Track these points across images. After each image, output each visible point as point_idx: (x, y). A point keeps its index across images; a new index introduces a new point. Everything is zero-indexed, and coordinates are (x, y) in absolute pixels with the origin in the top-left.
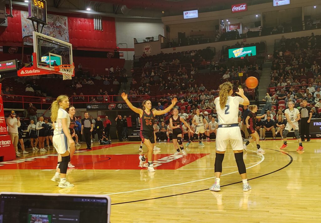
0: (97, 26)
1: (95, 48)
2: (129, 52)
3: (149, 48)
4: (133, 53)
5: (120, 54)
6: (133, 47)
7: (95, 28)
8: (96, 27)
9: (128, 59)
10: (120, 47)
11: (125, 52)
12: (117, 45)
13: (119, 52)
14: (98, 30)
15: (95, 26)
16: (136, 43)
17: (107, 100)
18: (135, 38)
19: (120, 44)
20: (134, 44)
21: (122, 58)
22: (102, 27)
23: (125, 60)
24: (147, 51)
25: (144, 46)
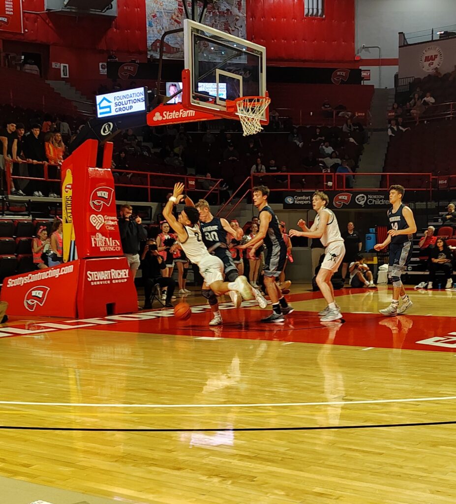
0: (311, 7)
1: (305, 61)
2: (383, 67)
3: (436, 56)
4: (395, 69)
5: (363, 74)
6: (395, 54)
7: (306, 11)
8: (309, 9)
9: (380, 85)
10: (364, 55)
11: (374, 69)
12: (356, 52)
13: (360, 68)
14: (313, 17)
15: (306, 7)
16: (404, 44)
17: (330, 184)
18: (402, 33)
19: (363, 48)
20: (399, 47)
21: (366, 83)
22: (323, 9)
23: (375, 87)
24: (429, 64)
25: (424, 51)
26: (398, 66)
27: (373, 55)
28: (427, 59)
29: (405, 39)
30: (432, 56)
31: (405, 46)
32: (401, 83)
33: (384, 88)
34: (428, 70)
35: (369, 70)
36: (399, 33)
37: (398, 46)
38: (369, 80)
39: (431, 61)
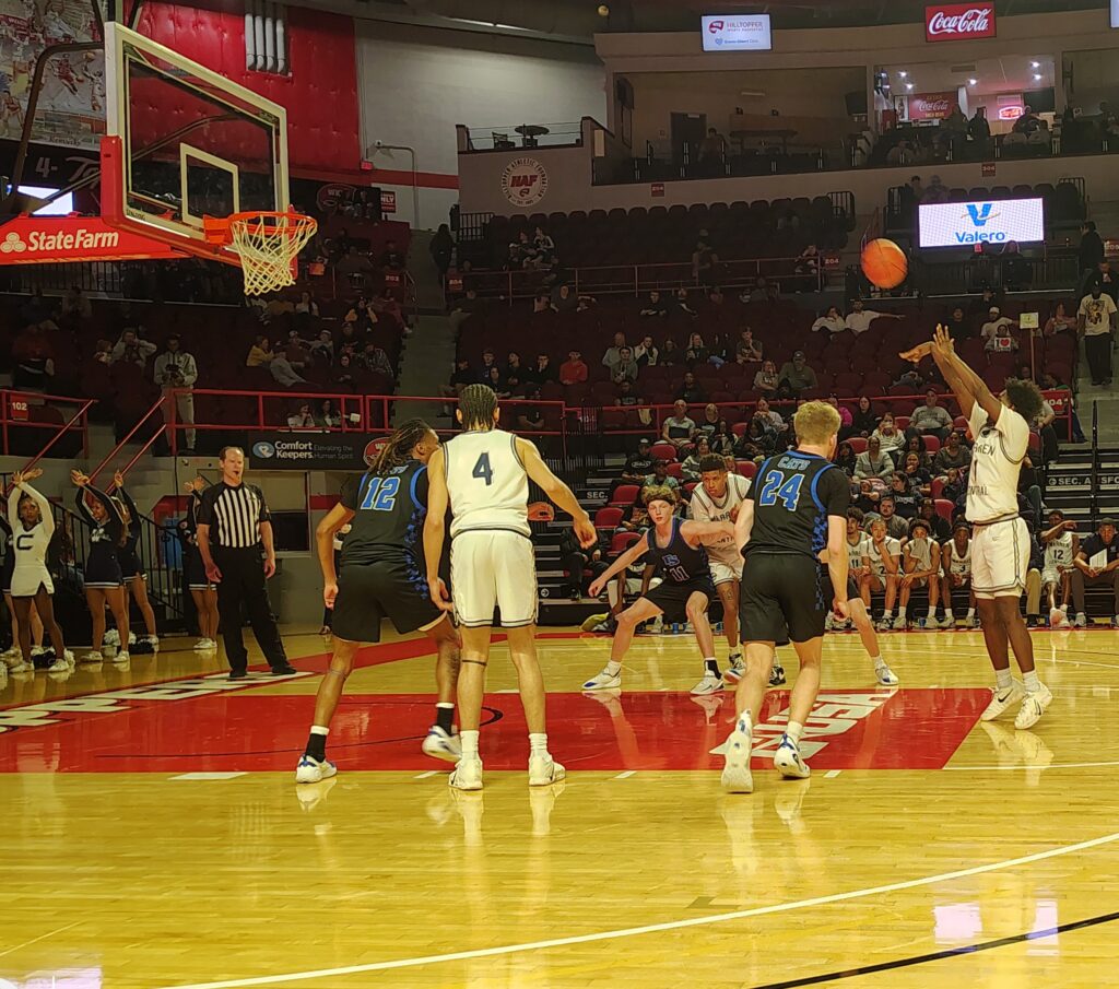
2: (421, 190)
3: (533, 178)
7: (249, 60)
8: (256, 56)
9: (418, 224)
10: (381, 162)
11: (402, 191)
12: (363, 153)
13: (378, 186)
14: (265, 74)
17: (355, 417)
18: (464, 126)
19: (378, 148)
20: (459, 153)
21: (391, 217)
22: (286, 60)
23: (411, 228)
24: (521, 192)
25: (510, 167)
26: (457, 191)
27: (402, 163)
28: (517, 181)
29: (469, 139)
30: (525, 177)
31: (468, 152)
32: (464, 222)
33: (426, 229)
34: (519, 202)
35: (393, 193)
36: (457, 126)
37: (457, 150)
38: (394, 212)
39: (523, 187)
